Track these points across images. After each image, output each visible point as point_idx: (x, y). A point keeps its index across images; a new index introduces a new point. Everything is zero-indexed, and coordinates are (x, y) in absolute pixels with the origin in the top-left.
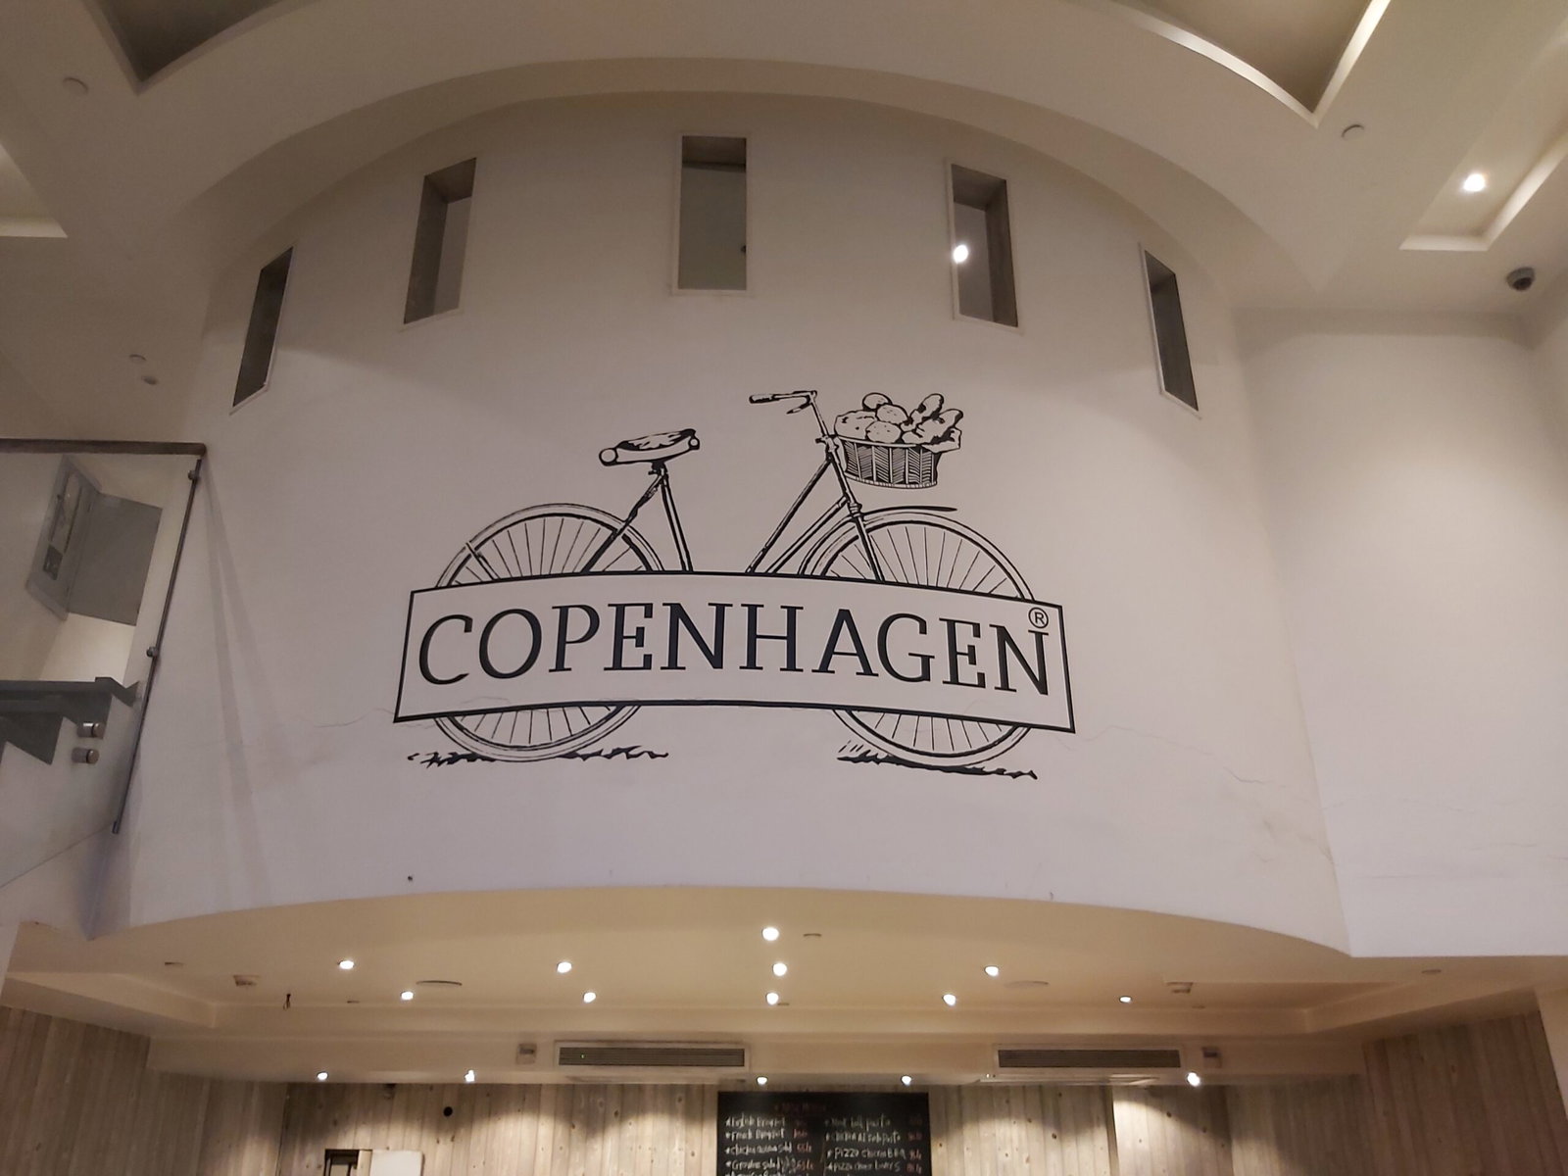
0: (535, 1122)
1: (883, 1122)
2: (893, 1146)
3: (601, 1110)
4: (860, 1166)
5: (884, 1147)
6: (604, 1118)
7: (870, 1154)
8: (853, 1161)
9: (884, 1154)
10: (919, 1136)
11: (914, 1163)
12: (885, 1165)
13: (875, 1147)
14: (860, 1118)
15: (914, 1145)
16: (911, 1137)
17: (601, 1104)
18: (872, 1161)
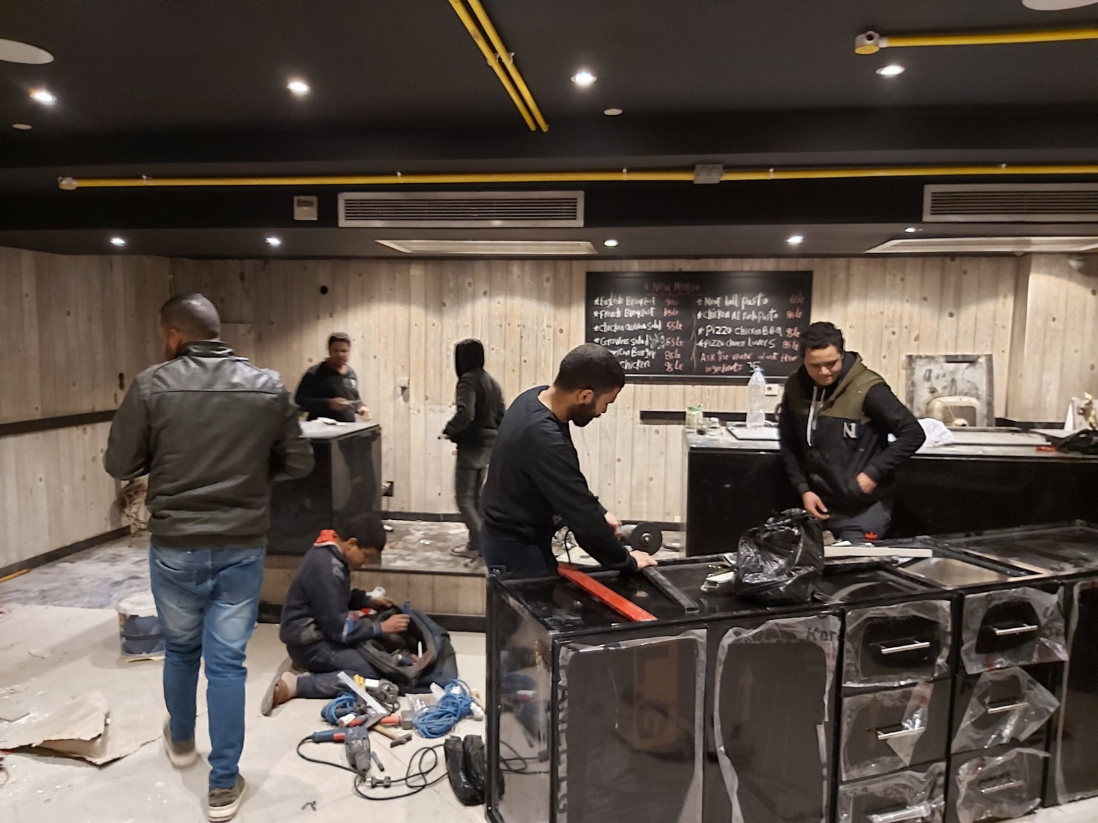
0: (407, 300)
1: (760, 300)
2: (768, 324)
3: (470, 290)
4: (732, 343)
5: (759, 325)
6: (474, 297)
7: (743, 332)
8: (725, 338)
10: (799, 315)
11: (791, 339)
13: (749, 324)
14: (735, 297)
16: (790, 315)
17: (470, 284)
18: (745, 338)
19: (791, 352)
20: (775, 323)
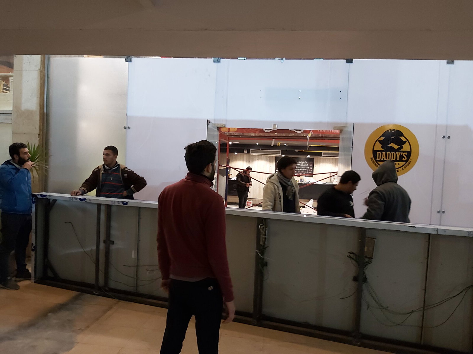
0: (243, 160)
1: (306, 162)
2: (307, 167)
3: (254, 159)
4: (301, 170)
5: (305, 167)
6: (255, 160)
7: (302, 168)
8: (299, 169)
9: (305, 168)
10: (312, 165)
11: (311, 169)
12: (305, 170)
13: (303, 166)
14: (301, 162)
15: (311, 167)
16: (310, 165)
17: (254, 158)
18: (303, 169)
19: (311, 171)
20: (308, 166)
